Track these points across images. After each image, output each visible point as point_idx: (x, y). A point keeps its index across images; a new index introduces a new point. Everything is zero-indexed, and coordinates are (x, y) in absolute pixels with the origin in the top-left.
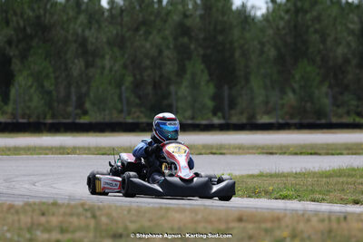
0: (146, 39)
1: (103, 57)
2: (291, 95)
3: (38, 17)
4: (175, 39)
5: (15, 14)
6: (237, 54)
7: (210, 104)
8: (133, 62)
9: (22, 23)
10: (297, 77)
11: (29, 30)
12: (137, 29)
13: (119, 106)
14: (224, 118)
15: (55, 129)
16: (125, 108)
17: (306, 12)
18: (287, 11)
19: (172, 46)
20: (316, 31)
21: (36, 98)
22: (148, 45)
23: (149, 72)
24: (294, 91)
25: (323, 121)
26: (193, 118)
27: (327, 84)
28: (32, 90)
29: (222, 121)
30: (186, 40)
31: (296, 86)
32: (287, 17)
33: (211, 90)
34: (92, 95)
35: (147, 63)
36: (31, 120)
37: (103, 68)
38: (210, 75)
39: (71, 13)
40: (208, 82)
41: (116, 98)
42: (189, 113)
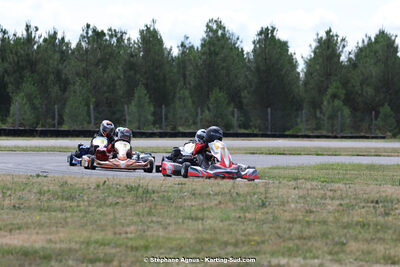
0: (104, 72)
1: (74, 84)
2: (207, 112)
3: (28, 55)
4: (125, 72)
5: (12, 53)
6: (168, 84)
7: (151, 118)
8: (94, 87)
9: (16, 59)
10: (212, 99)
11: (21, 64)
12: (97, 65)
13: (88, 118)
14: (161, 128)
15: (44, 134)
16: (93, 121)
17: (217, 54)
18: (204, 54)
19: (122, 77)
20: (223, 68)
21: (28, 113)
22: (105, 76)
23: (107, 95)
24: (209, 109)
25: (231, 132)
26: (139, 128)
27: (232, 105)
28: (26, 106)
29: (159, 131)
30: (132, 72)
31: (211, 106)
32: (204, 57)
33: (152, 109)
34: (67, 111)
35: (105, 88)
36: (27, 128)
37: (75, 92)
38: (150, 98)
39: (50, 53)
40: (149, 103)
41: (85, 114)
42: (136, 125)
